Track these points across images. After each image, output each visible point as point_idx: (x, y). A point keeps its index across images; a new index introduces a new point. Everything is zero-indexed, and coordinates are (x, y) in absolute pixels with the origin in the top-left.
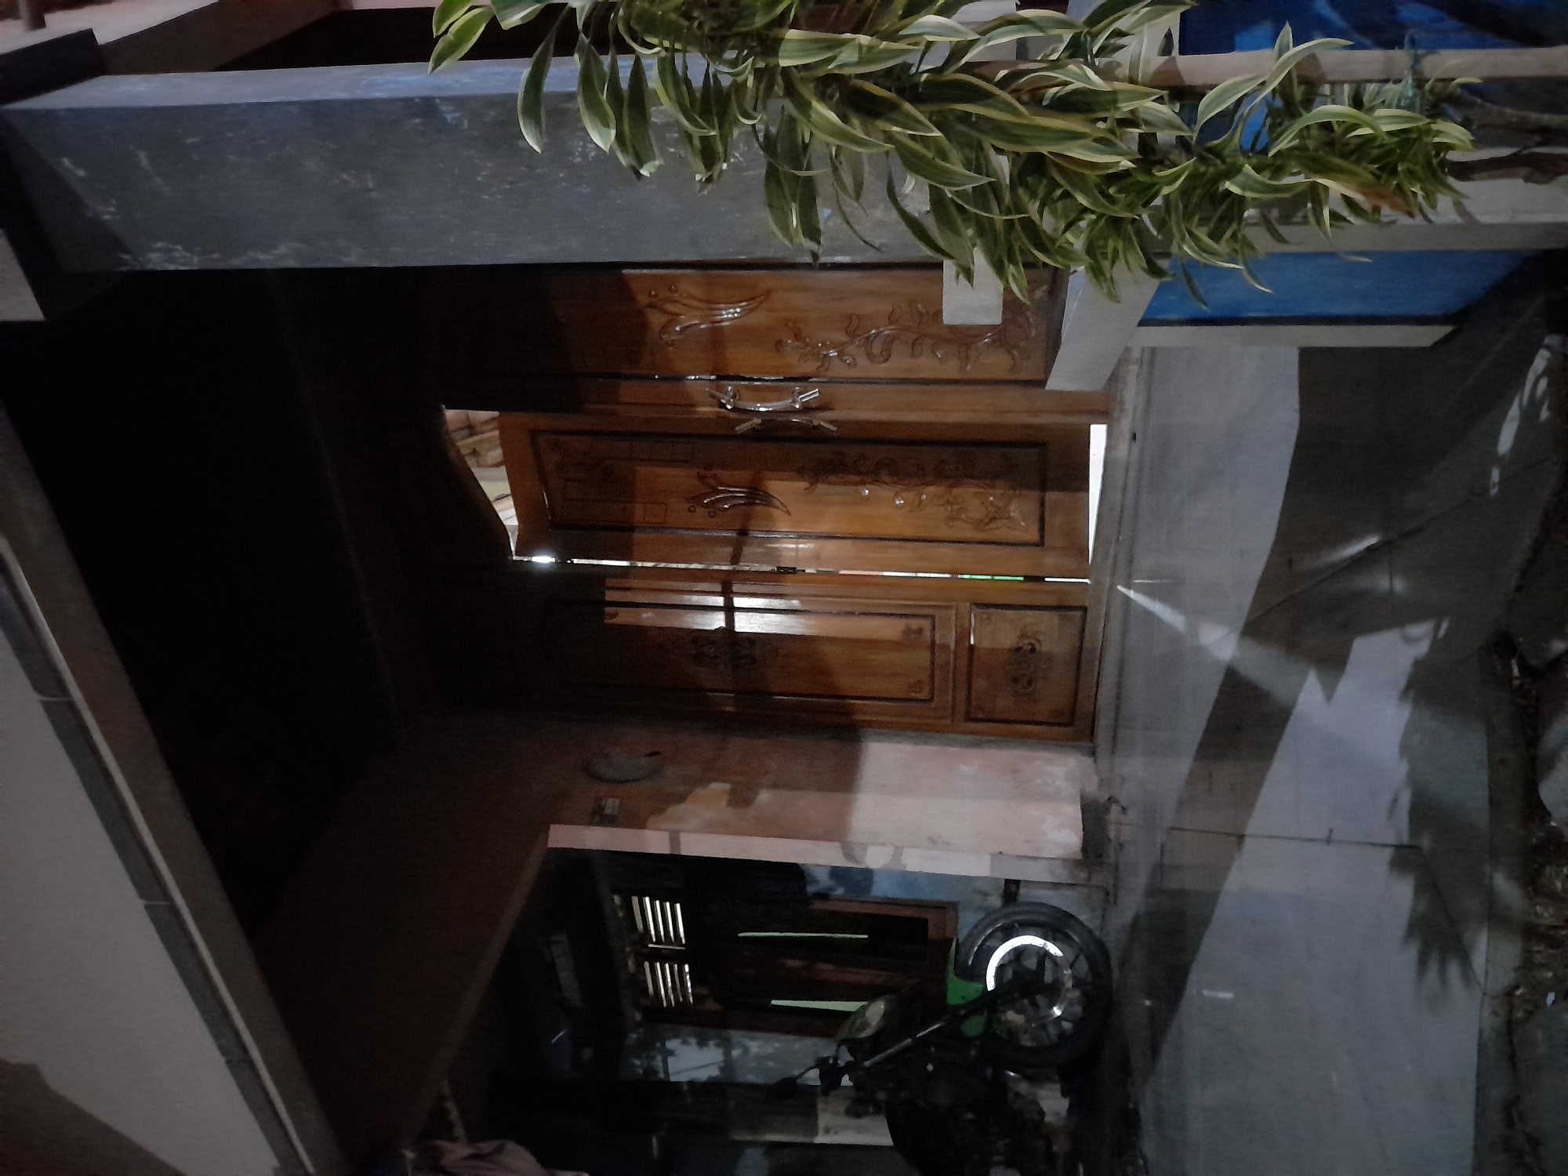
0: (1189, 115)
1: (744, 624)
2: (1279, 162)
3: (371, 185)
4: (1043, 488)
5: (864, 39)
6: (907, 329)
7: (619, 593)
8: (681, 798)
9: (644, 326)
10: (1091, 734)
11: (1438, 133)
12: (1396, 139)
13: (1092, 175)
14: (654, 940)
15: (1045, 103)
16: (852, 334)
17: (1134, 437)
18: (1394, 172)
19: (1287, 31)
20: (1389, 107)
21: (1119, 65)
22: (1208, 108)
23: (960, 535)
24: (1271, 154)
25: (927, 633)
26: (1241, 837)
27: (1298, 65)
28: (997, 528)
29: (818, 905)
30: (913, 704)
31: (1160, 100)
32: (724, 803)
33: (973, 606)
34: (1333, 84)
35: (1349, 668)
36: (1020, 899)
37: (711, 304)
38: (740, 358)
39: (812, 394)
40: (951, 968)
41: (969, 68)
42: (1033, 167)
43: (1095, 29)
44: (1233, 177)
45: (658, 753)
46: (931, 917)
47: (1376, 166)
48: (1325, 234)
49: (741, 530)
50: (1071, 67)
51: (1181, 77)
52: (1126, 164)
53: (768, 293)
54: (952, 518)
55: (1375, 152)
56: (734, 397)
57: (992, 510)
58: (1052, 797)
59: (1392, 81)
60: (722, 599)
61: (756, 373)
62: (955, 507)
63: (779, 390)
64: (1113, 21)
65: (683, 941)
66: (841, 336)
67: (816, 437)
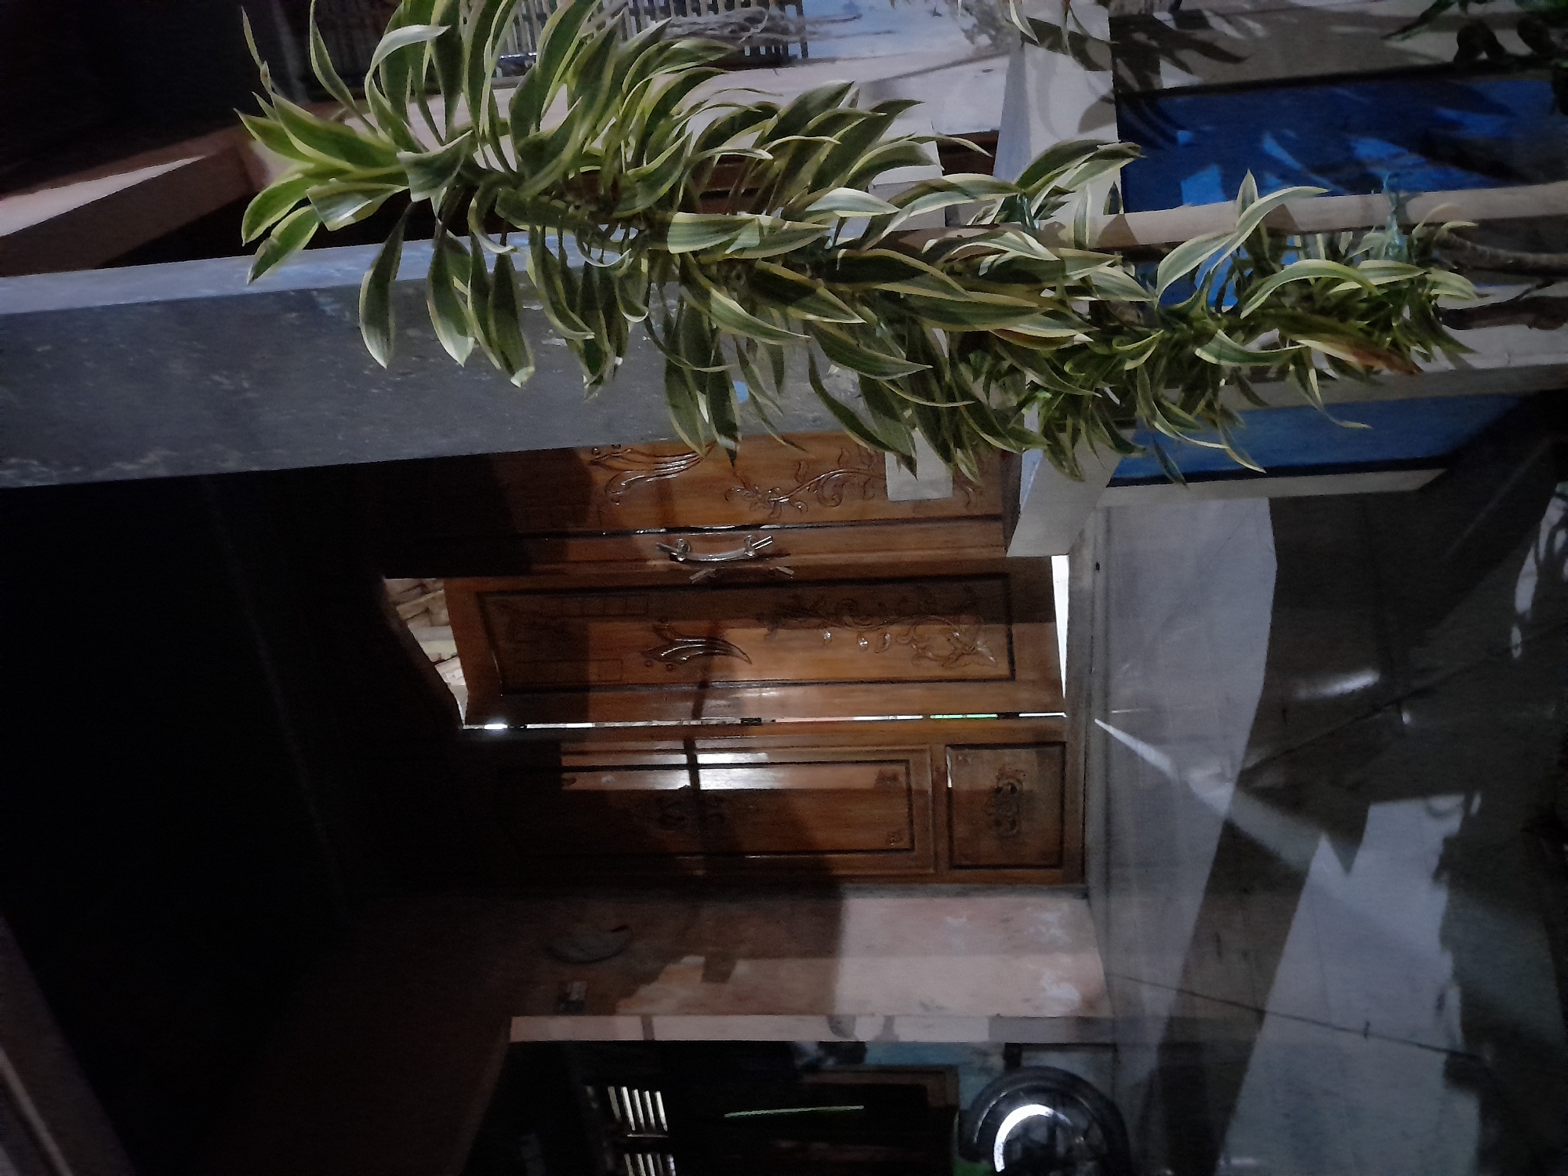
0: (1147, 279)
1: (710, 781)
2: (1252, 323)
3: (246, 385)
4: (1009, 620)
5: (765, 219)
6: (858, 472)
7: (575, 758)
8: (650, 977)
9: (587, 482)
10: (1082, 874)
11: (1435, 285)
13: (1045, 351)
14: (634, 1129)
15: (981, 273)
16: (800, 478)
17: (1097, 566)
18: (1388, 328)
19: (1250, 182)
20: (1376, 257)
21: (1062, 226)
22: (1169, 272)
23: (927, 674)
24: (1244, 315)
25: (902, 779)
26: (1261, 1014)
27: (1266, 220)
28: (966, 665)
29: (809, 1079)
30: (895, 855)
31: (1114, 264)
32: (699, 978)
33: (948, 748)
34: (1303, 234)
35: (1366, 838)
36: (1025, 1063)
37: (656, 457)
38: (688, 509)
39: (765, 542)
40: (955, 1148)
41: (894, 240)
42: (971, 344)
43: (1031, 188)
44: (1204, 343)
45: (626, 927)
46: (930, 1083)
47: (1366, 322)
48: (1313, 396)
49: (701, 682)
50: (1010, 235)
51: (1134, 239)
52: (1081, 337)
54: (919, 656)
55: (1364, 306)
56: (685, 548)
57: (959, 646)
58: (1047, 948)
59: (1374, 228)
60: (685, 756)
61: (707, 524)
62: (921, 645)
63: (732, 539)
64: (1052, 179)
65: (665, 1127)
66: (793, 483)
67: (773, 581)
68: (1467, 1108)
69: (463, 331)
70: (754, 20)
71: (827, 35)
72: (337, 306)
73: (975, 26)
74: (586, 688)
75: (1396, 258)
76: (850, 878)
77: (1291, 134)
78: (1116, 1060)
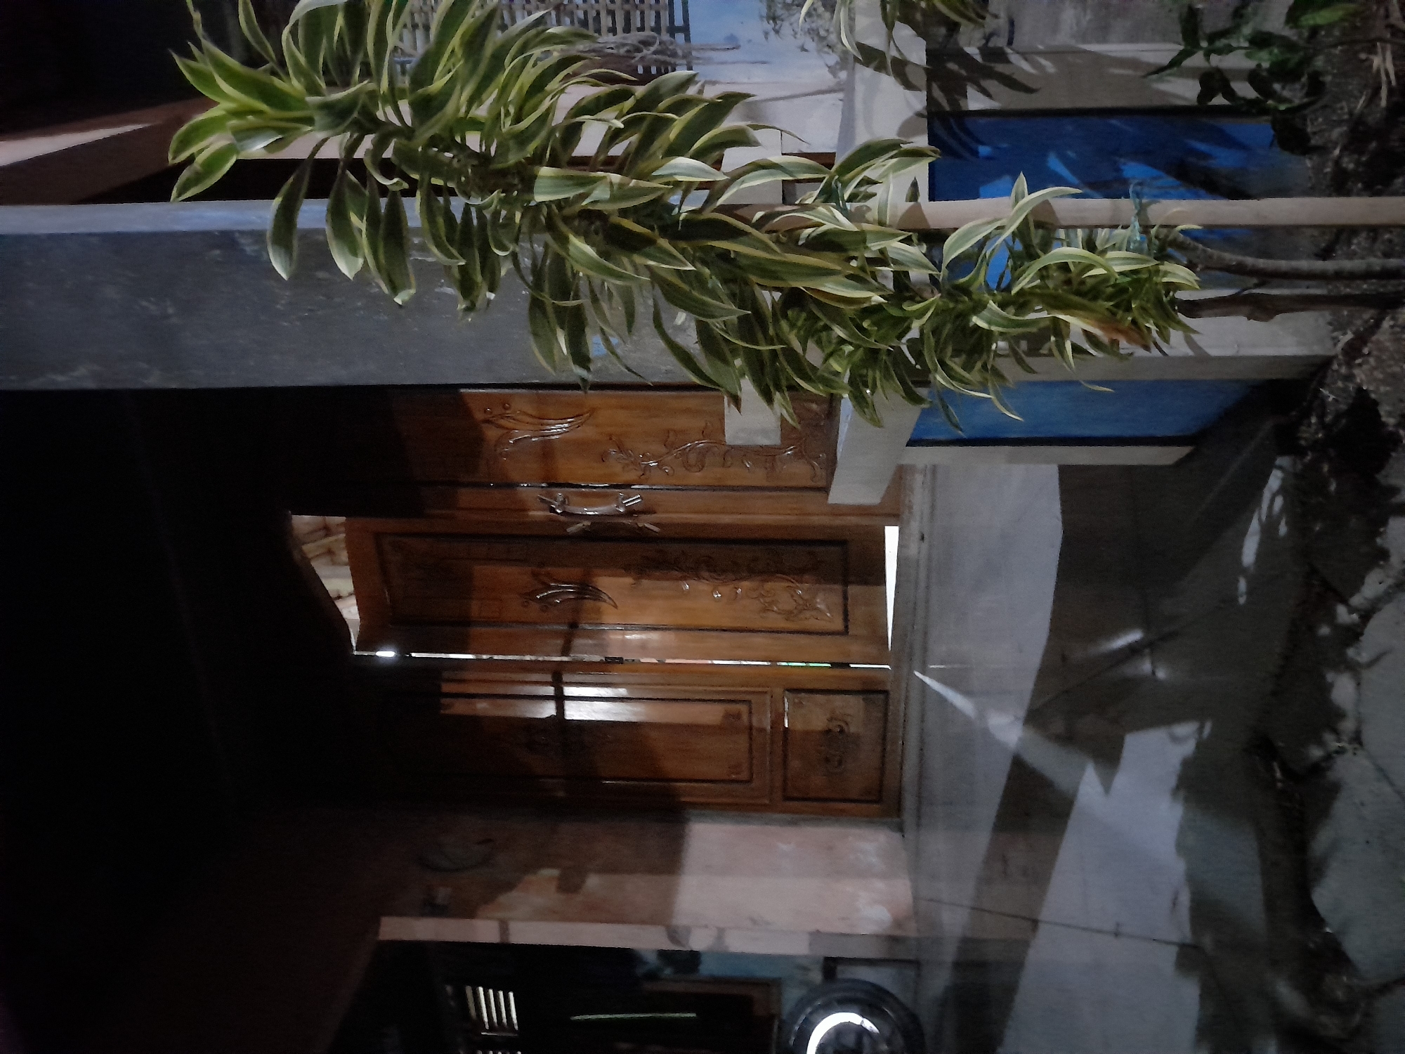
0: (935, 255)
1: (574, 712)
2: (1021, 300)
3: (170, 311)
4: (846, 583)
5: (616, 178)
6: (719, 443)
7: (454, 685)
8: (509, 886)
9: (480, 439)
10: (898, 809)
11: (1166, 274)
12: (1128, 279)
13: (849, 310)
14: (487, 1027)
15: (800, 243)
16: (669, 446)
17: (923, 538)
18: (1128, 309)
19: (1022, 181)
20: (1120, 250)
21: (869, 209)
22: (952, 249)
23: (773, 625)
24: (1014, 291)
25: (745, 717)
26: (1035, 923)
27: (1033, 211)
28: (806, 619)
29: (648, 986)
30: (735, 786)
31: (907, 241)
32: (554, 889)
33: (787, 692)
34: (1067, 228)
35: (1123, 762)
36: (840, 976)
37: (542, 418)
38: (568, 468)
39: (634, 500)
41: (728, 209)
42: (792, 301)
43: (846, 178)
44: (980, 312)
45: (490, 840)
46: (756, 995)
47: (1112, 303)
48: (1070, 366)
49: (572, 623)
50: (823, 210)
51: (925, 220)
52: (877, 299)
53: (593, 411)
54: (765, 610)
55: (1110, 290)
56: (563, 502)
57: (801, 602)
58: (863, 873)
59: (1120, 227)
60: (553, 688)
61: (583, 481)
62: (768, 600)
63: (605, 496)
64: (864, 170)
65: (516, 1027)
66: (660, 449)
67: (641, 536)
68: (1190, 992)
69: (354, 250)
70: (646, 43)
71: (708, 61)
72: (256, 248)
73: (837, 63)
74: (466, 622)
75: (1138, 250)
76: (694, 805)
77: (1071, 154)
78: (919, 975)
